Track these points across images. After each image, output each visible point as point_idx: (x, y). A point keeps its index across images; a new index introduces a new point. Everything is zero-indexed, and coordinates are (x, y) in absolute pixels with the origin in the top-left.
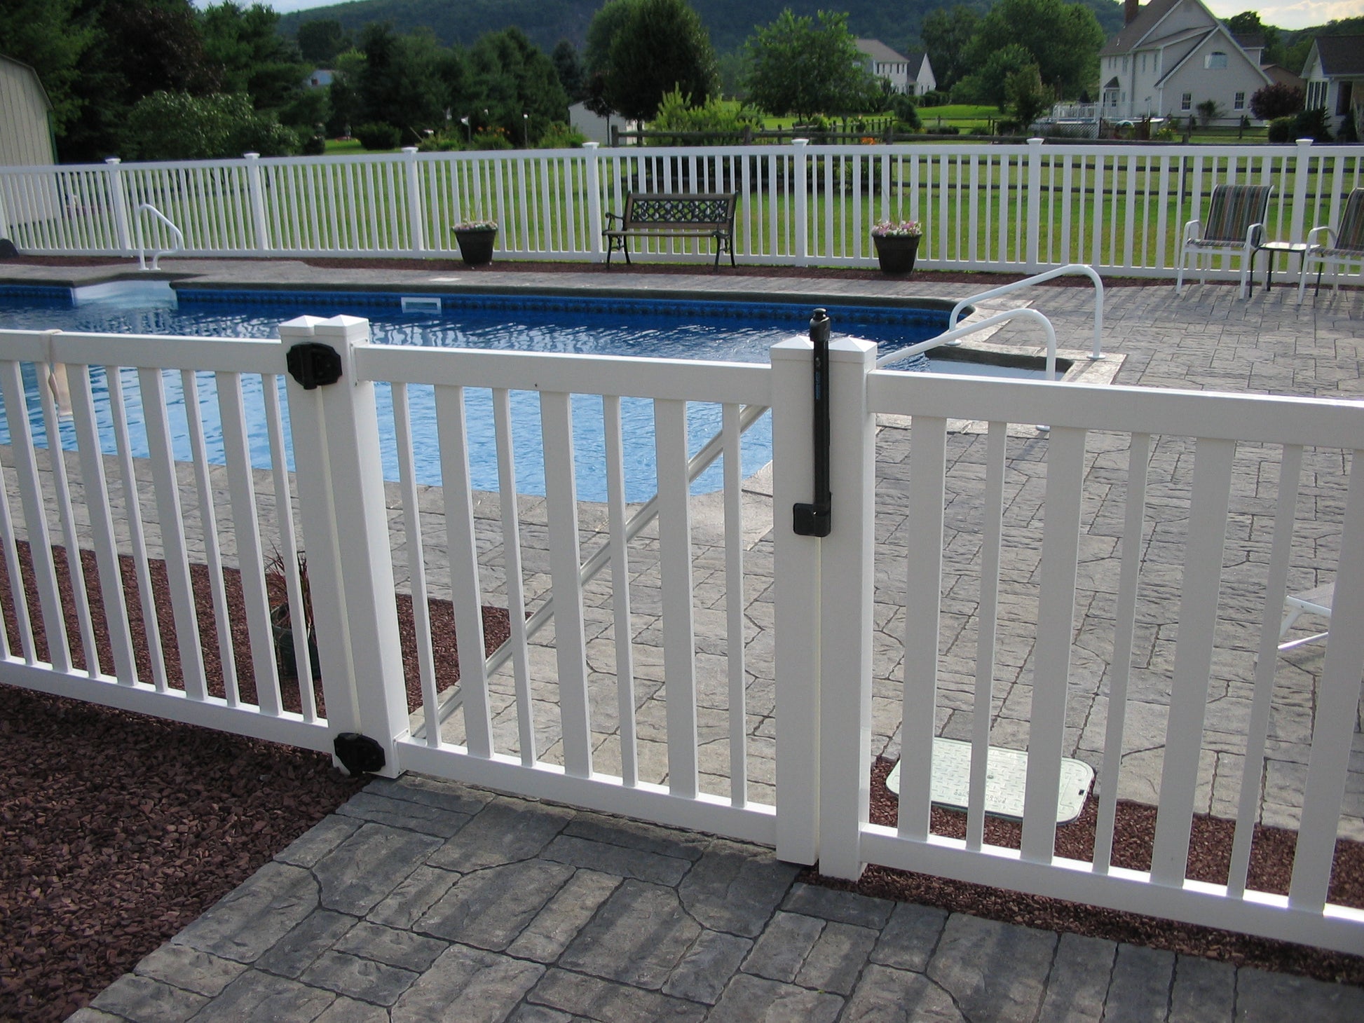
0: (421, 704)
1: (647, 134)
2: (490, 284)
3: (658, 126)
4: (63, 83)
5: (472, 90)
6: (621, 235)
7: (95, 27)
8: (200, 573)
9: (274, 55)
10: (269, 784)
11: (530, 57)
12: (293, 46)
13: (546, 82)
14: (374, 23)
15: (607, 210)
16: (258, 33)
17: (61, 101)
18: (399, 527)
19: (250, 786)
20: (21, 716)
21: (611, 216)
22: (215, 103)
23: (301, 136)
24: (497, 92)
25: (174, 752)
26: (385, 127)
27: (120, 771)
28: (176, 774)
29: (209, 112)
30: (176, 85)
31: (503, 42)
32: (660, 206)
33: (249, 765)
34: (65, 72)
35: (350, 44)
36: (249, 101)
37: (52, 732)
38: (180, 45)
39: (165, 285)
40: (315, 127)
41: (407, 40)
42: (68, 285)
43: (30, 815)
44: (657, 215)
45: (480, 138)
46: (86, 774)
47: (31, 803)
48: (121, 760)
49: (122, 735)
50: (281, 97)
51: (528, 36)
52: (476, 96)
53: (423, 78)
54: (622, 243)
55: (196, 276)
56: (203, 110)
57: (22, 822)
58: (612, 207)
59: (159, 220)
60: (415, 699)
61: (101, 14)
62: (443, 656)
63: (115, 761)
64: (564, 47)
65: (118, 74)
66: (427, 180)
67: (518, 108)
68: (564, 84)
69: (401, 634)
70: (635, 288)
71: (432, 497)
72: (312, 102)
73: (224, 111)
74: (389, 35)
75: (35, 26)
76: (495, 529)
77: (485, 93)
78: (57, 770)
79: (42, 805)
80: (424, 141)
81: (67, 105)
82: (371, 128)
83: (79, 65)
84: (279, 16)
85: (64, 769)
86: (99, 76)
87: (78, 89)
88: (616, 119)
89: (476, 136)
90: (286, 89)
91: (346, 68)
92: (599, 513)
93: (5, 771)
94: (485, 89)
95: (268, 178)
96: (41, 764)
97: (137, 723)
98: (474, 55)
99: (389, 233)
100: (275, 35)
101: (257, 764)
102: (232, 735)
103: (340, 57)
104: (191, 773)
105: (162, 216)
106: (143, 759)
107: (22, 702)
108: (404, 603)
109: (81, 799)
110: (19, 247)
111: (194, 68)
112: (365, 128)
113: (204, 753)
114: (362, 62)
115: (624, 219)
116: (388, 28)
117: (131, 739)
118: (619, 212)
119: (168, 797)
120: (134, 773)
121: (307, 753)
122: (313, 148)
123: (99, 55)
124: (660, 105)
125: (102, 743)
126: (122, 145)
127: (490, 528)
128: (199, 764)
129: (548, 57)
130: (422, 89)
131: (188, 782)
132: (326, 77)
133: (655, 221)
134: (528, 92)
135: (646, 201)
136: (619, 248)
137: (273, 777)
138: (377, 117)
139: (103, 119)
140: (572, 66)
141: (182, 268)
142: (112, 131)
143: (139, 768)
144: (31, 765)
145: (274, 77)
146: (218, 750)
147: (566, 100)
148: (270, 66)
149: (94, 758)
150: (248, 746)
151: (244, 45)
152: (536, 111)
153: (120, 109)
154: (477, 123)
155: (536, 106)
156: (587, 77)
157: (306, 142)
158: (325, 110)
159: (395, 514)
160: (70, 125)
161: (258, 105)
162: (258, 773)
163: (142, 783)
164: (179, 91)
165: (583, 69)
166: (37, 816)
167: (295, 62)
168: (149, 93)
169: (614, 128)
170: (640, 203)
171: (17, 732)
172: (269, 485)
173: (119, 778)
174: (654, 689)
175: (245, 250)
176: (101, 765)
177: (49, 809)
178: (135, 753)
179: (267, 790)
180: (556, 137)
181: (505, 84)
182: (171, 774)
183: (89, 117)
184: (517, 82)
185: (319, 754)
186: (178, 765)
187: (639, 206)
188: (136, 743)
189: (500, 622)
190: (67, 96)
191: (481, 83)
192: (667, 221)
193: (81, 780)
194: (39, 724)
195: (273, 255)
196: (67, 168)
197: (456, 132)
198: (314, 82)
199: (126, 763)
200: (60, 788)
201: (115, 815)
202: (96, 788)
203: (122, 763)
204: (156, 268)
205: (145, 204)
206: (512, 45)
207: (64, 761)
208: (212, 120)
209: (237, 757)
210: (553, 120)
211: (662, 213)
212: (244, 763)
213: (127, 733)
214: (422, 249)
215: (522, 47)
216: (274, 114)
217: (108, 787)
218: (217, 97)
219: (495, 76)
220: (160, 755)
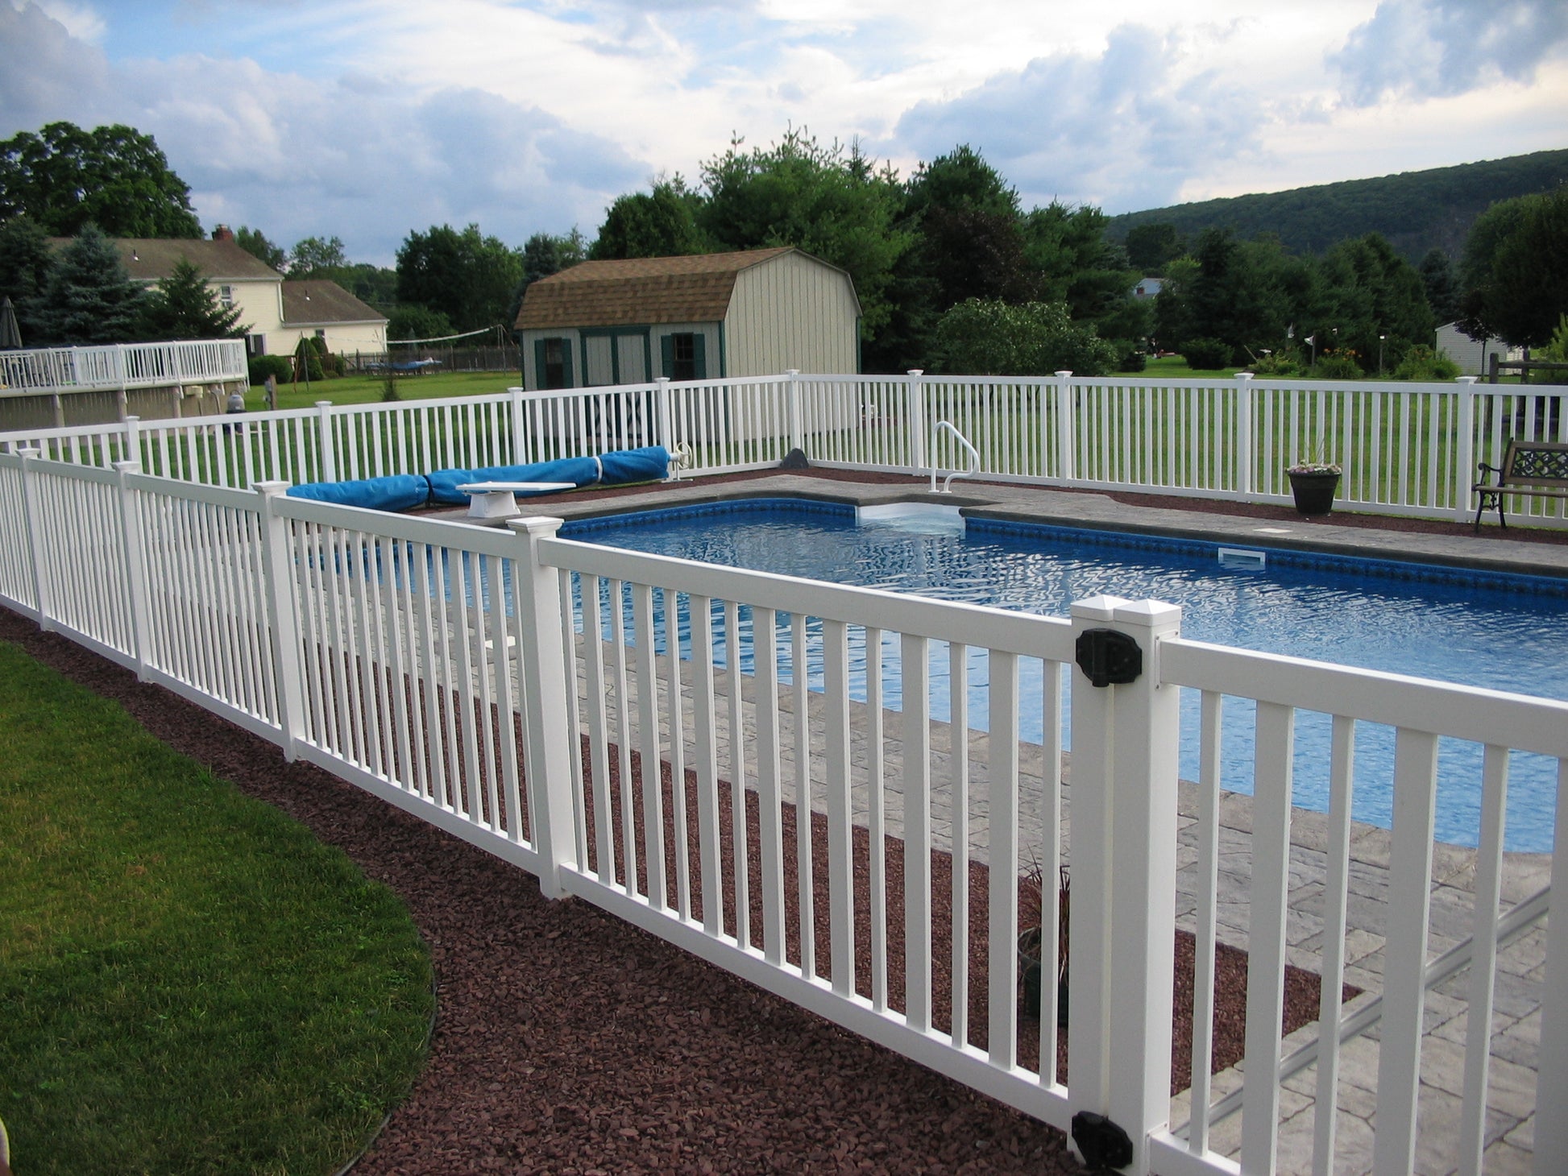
0: (1188, 1086)
1: (1535, 365)
2: (1327, 541)
3: (1553, 356)
4: (878, 288)
5: (1320, 305)
6: (1496, 492)
7: (915, 231)
8: (942, 864)
9: (1099, 261)
10: (986, 1154)
11: (1392, 268)
12: (1120, 252)
13: (1410, 298)
14: (1212, 228)
15: (1480, 460)
16: (1084, 239)
17: (873, 306)
18: (1190, 841)
19: (962, 1152)
20: (723, 1006)
21: (1486, 468)
22: (1030, 312)
23: (1121, 350)
24: (1350, 309)
25: (881, 1089)
26: (1215, 343)
27: (818, 1099)
28: (879, 1117)
29: (1022, 323)
30: (989, 292)
31: (1360, 251)
32: (1552, 459)
33: (966, 1123)
34: (880, 276)
35: (1184, 250)
36: (1067, 311)
37: (752, 1033)
38: (1000, 250)
39: (954, 510)
40: (1136, 341)
41: (1248, 247)
42: (853, 503)
43: (711, 1131)
44: (1546, 470)
45: (1326, 361)
46: (780, 1094)
47: (715, 1118)
48: (821, 1085)
49: (828, 1054)
50: (1102, 307)
51: (1392, 243)
52: (1325, 312)
53: (1264, 290)
54: (1497, 502)
55: (989, 503)
56: (1016, 319)
57: (702, 1138)
58: (1487, 454)
59: (956, 440)
60: (1181, 1079)
61: (923, 218)
62: (1225, 1025)
63: (814, 1084)
64: (1434, 256)
65: (933, 279)
66: (1261, 408)
67: (1374, 326)
68: (1432, 301)
69: (1175, 984)
70: (1510, 559)
71: (1233, 807)
72: (1136, 313)
73: (1039, 322)
74: (1228, 242)
75: (858, 229)
76: (1308, 860)
77: (1336, 308)
78: (749, 1081)
79: (727, 1122)
80: (1259, 361)
81: (879, 310)
82: (1202, 344)
83: (895, 269)
84: (1108, 219)
85: (757, 1083)
86: (913, 281)
87: (891, 295)
88: (1495, 344)
89: (1321, 359)
90: (1109, 298)
91: (1177, 277)
92: (1445, 858)
93: (696, 1070)
94: (1335, 303)
95: (1079, 397)
96: (734, 1070)
97: (847, 1042)
98: (1325, 264)
99: (1211, 469)
100: (1101, 240)
101: (976, 1125)
102: (952, 1081)
103: (1171, 265)
104: (897, 1119)
105: (959, 435)
106: (846, 1089)
107: (727, 990)
108: (1185, 944)
109: (768, 1124)
110: (810, 458)
111: (1012, 273)
112: (1193, 344)
113: (916, 1096)
114: (1196, 270)
115: (1502, 472)
116: (1228, 233)
117: (837, 1061)
118: (1496, 462)
119: (866, 1144)
120: (832, 1105)
121: (1037, 1125)
122: (1132, 365)
123: (916, 260)
124: (1556, 330)
125: (803, 1059)
126: (929, 353)
127: (1301, 859)
128: (909, 1110)
129: (1415, 269)
130: (1262, 302)
131: (892, 1130)
132: (1151, 287)
133: (1543, 477)
134: (1387, 309)
135: (1534, 451)
136: (1492, 508)
137: (992, 1145)
138: (1208, 333)
139: (913, 325)
140: (1444, 280)
141: (975, 493)
142: (920, 337)
143: (839, 1100)
144: (724, 1069)
145: (1098, 285)
146: (933, 1096)
147: (1433, 318)
148: (1094, 273)
149: (791, 1076)
150: (968, 1099)
151: (1067, 251)
152: (1395, 331)
153: (931, 315)
154: (1323, 343)
155: (1395, 325)
156: (1461, 293)
157: (1125, 357)
158: (1150, 323)
159: (1186, 822)
160: (879, 331)
161: (1076, 315)
162: (975, 1136)
163: (841, 1120)
164: (993, 298)
165: (1456, 283)
166: (718, 1135)
167: (1121, 269)
168: (961, 300)
169: (1494, 357)
170: (1525, 453)
171: (716, 1024)
172: (1036, 767)
173: (815, 1108)
174: (1505, 1126)
175: (1045, 478)
176: (798, 1087)
177: (732, 1129)
178: (838, 1080)
179: (982, 1163)
180: (1418, 364)
181: (1360, 299)
182: (874, 1115)
183: (899, 323)
184: (1375, 297)
185: (1051, 1128)
186: (884, 1106)
187: (1523, 458)
188: (841, 1067)
189: (1302, 990)
190: (880, 301)
191: (1331, 297)
192: (1559, 477)
193: (773, 1099)
194: (741, 1020)
195: (1077, 486)
196: (868, 378)
197: (1297, 352)
198: (1141, 290)
199: (826, 1090)
200: (749, 1105)
201: (801, 1155)
202: (787, 1114)
203: (821, 1090)
204: (947, 491)
205: (943, 421)
206: (1373, 254)
207: (759, 1072)
208: (1024, 331)
209: (953, 1111)
210: (1415, 343)
211: (1553, 467)
212: (961, 1121)
213: (833, 1052)
214: (1248, 491)
215: (1383, 256)
216: (1093, 327)
217: (801, 1115)
218: (1032, 306)
219: (1347, 290)
220: (865, 1088)
